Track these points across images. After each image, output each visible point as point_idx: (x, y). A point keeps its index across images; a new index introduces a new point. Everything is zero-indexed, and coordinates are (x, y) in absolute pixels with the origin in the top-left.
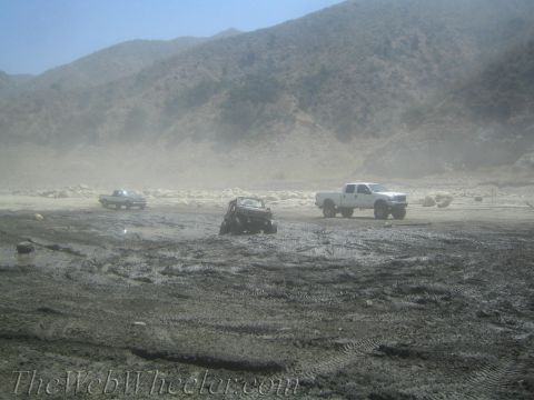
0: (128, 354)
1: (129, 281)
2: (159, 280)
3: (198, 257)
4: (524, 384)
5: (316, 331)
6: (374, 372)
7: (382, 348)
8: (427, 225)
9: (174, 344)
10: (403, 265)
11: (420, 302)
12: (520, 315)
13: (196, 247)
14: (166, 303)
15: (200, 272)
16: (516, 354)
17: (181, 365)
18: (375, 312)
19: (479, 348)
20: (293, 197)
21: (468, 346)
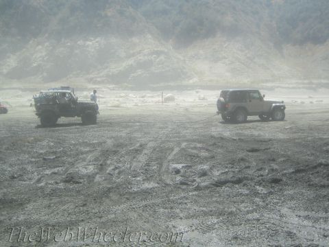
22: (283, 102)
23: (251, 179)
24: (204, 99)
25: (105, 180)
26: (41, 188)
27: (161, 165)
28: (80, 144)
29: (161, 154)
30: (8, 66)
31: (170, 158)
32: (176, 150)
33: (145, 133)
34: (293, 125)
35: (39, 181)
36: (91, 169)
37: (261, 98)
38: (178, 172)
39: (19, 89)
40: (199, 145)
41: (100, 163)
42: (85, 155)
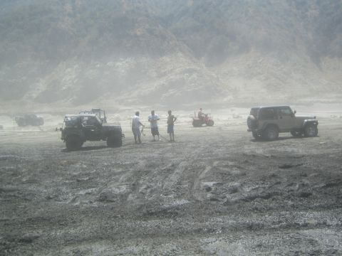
22: (315, 118)
23: (281, 194)
24: (238, 117)
25: (138, 198)
26: (77, 207)
27: (192, 183)
28: (113, 166)
29: (193, 172)
30: (38, 90)
31: (201, 176)
32: (208, 168)
33: (178, 153)
34: (328, 141)
35: (74, 201)
36: (124, 189)
37: (292, 115)
38: (209, 189)
39: (50, 113)
40: (231, 163)
41: (133, 182)
42: (117, 176)
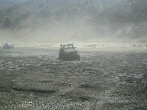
0: (12, 90)
1: (9, 69)
2: (18, 68)
3: (28, 62)
4: (117, 92)
5: (63, 81)
6: (79, 91)
7: (81, 85)
8: (90, 52)
9: (25, 86)
10: (85, 63)
11: (90, 73)
12: (115, 76)
13: (28, 59)
14: (21, 75)
15: (29, 66)
16: (114, 85)
17: (27, 92)
18: (78, 76)
19: (105, 84)
20: (54, 45)
21: (103, 84)
